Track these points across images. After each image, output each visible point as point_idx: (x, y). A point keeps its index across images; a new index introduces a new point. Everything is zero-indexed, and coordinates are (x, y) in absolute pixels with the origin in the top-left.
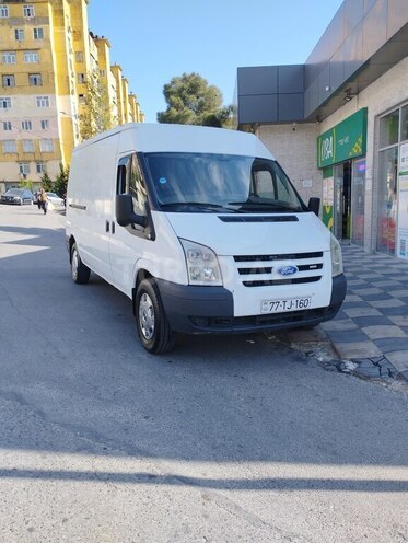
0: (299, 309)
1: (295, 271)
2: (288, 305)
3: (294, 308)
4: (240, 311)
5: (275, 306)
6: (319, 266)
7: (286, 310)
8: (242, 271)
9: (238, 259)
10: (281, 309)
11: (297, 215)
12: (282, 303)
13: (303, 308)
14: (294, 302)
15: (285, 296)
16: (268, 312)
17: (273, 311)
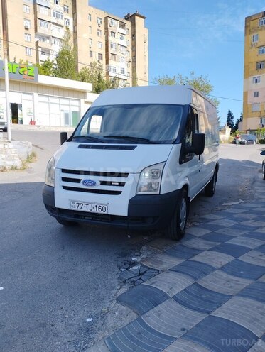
0: (98, 212)
2: (89, 207)
3: (94, 211)
5: (80, 206)
6: (122, 184)
7: (89, 211)
8: (64, 179)
9: (64, 171)
10: (84, 209)
12: (85, 205)
13: (102, 212)
14: (94, 206)
15: (87, 200)
16: (76, 209)
17: (79, 209)
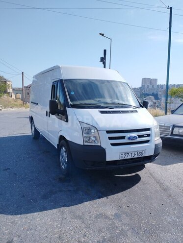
0: (138, 156)
1: (137, 138)
2: (133, 155)
3: (136, 156)
4: (109, 158)
5: (127, 155)
6: (149, 135)
7: (132, 157)
8: (110, 138)
9: (108, 132)
10: (129, 157)
11: (137, 109)
12: (130, 154)
13: (141, 156)
14: (136, 153)
16: (123, 158)
17: (126, 158)
